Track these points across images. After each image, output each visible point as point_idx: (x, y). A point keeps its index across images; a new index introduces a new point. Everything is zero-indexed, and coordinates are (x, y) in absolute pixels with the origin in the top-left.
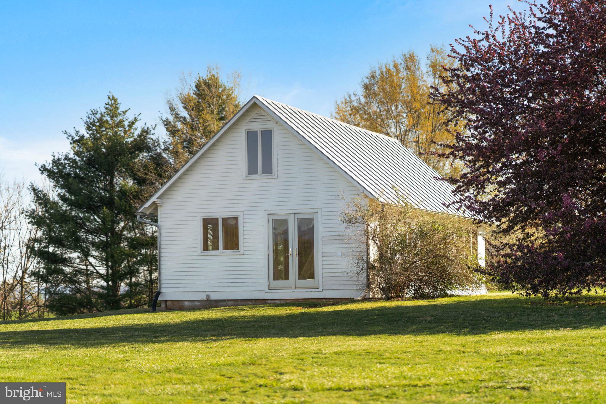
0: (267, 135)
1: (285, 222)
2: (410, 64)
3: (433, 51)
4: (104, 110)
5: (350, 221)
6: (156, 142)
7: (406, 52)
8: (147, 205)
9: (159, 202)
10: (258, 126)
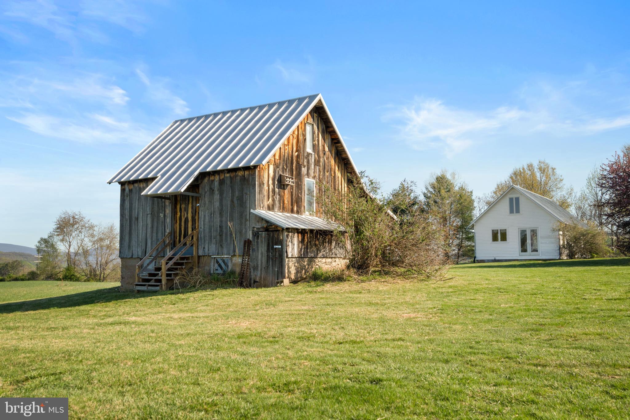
0: (517, 199)
1: (525, 231)
2: (531, 168)
3: (540, 162)
4: (399, 189)
5: (554, 230)
6: (420, 201)
7: (529, 163)
8: (470, 225)
9: (474, 224)
10: (514, 196)
